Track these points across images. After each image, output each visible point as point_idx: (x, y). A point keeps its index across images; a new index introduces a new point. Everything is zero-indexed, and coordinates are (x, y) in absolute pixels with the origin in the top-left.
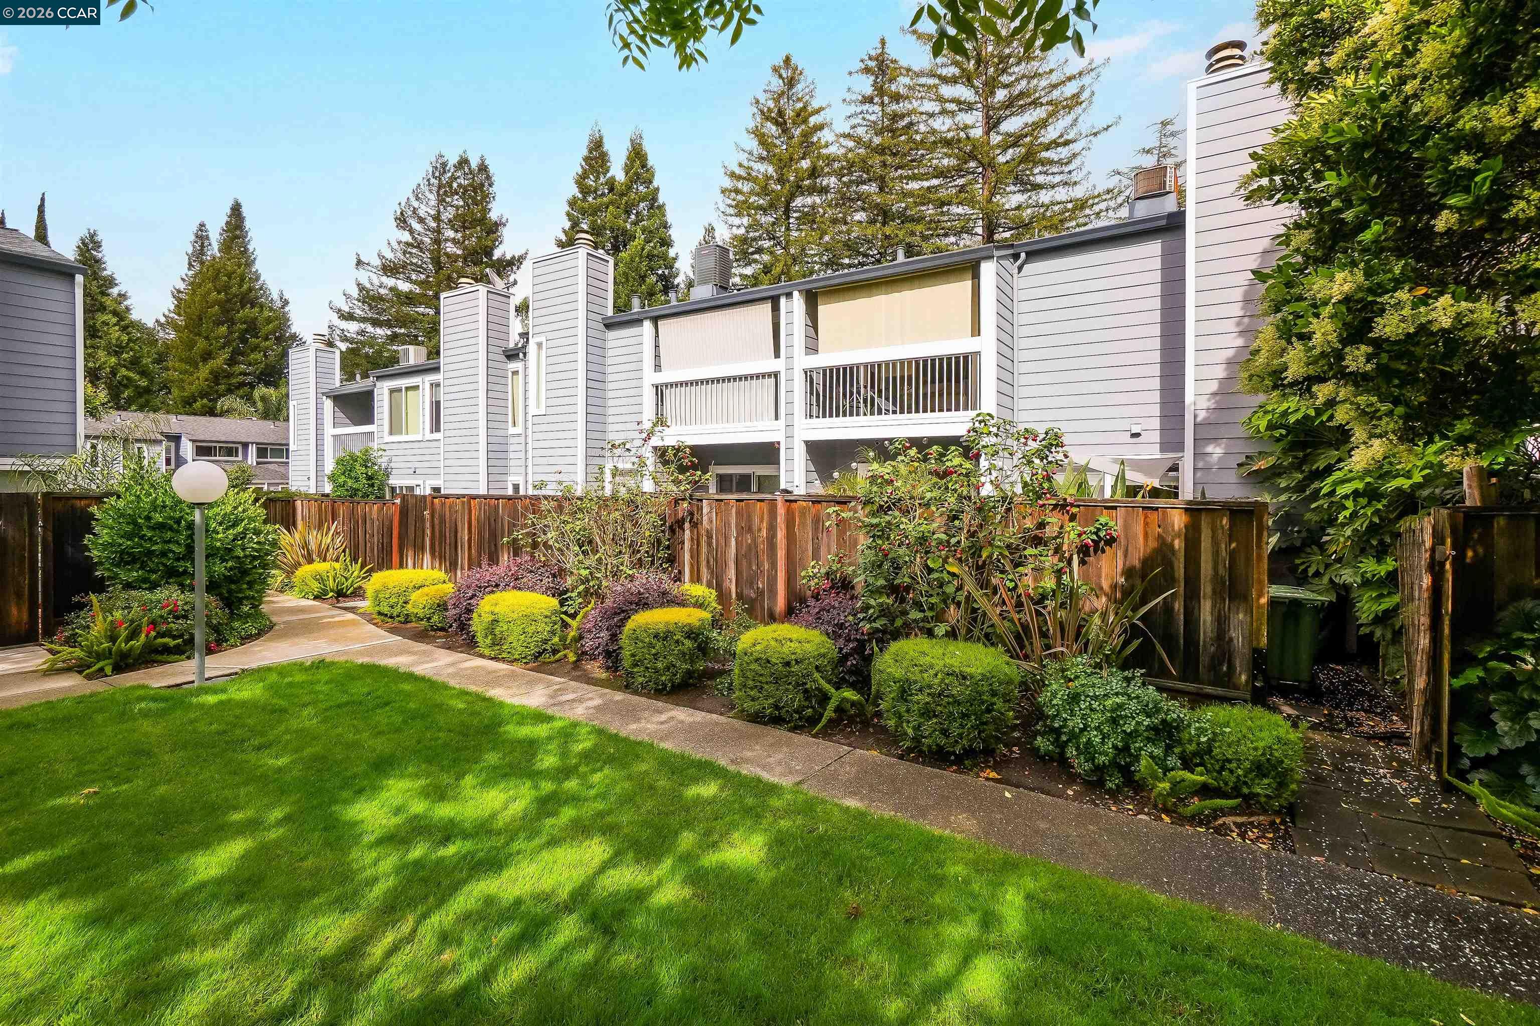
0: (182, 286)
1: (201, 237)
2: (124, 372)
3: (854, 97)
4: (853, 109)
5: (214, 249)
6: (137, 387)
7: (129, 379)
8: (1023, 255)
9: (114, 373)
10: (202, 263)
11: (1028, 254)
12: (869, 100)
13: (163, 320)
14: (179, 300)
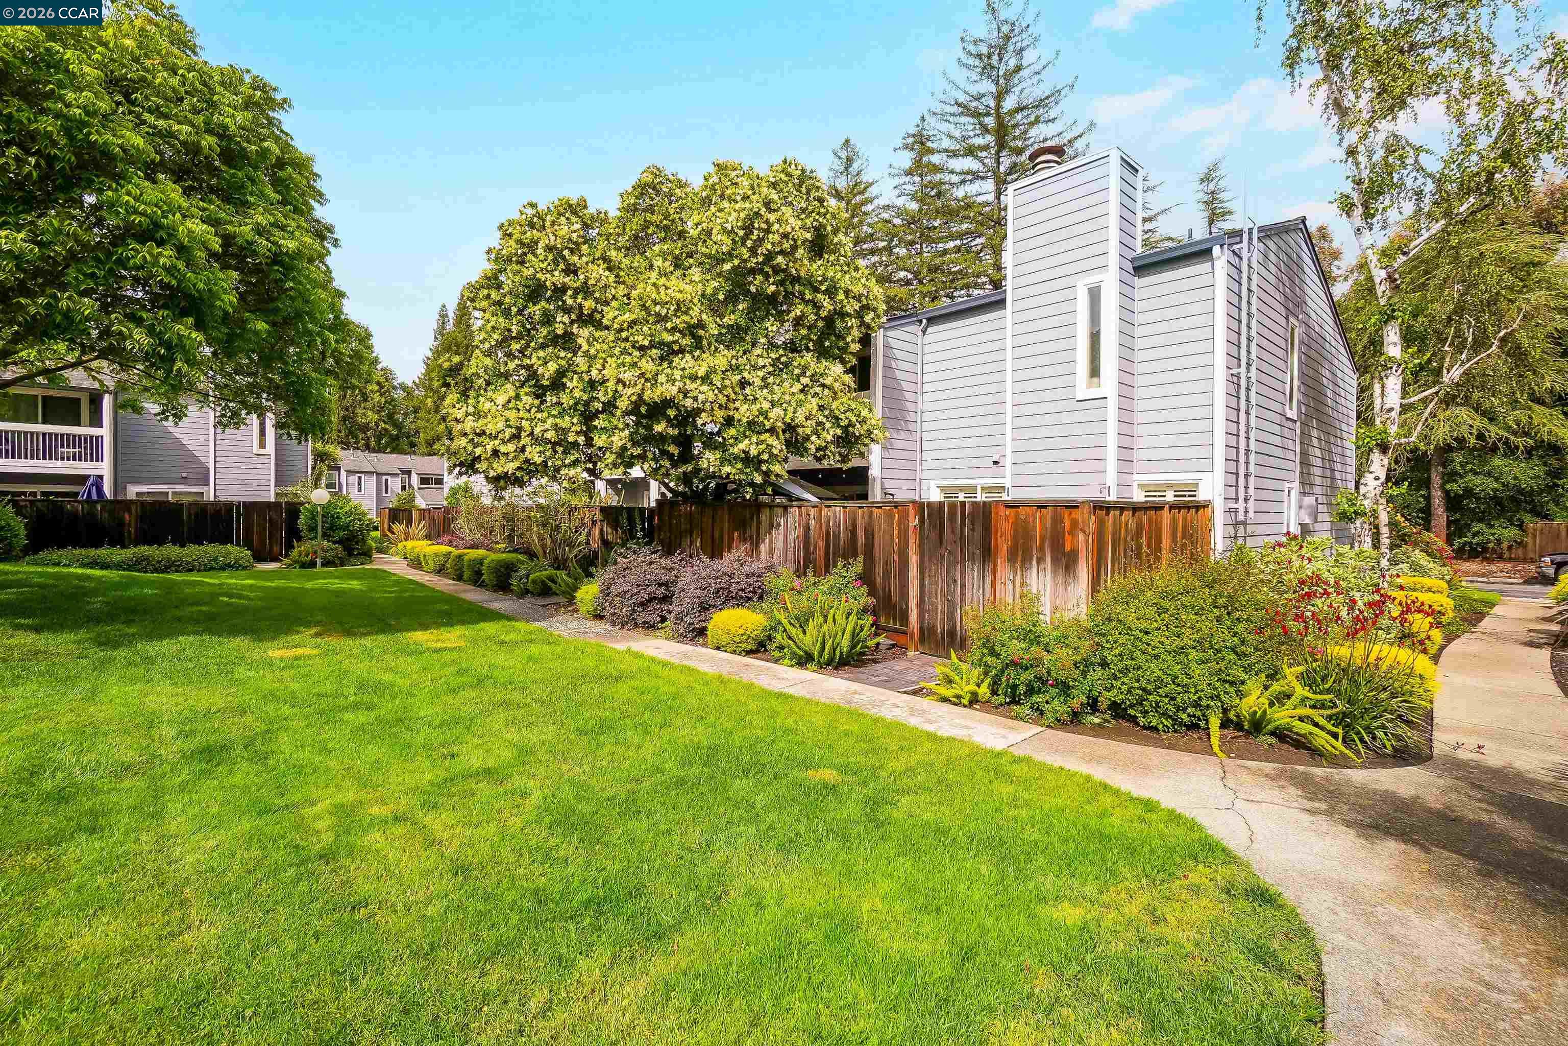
0: (430, 354)
1: (443, 316)
2: (382, 425)
3: (896, 172)
4: (896, 181)
5: (450, 327)
6: (391, 435)
7: (386, 430)
8: (924, 321)
9: (377, 425)
10: (443, 335)
11: (929, 320)
12: (909, 173)
13: (417, 381)
14: (428, 365)
